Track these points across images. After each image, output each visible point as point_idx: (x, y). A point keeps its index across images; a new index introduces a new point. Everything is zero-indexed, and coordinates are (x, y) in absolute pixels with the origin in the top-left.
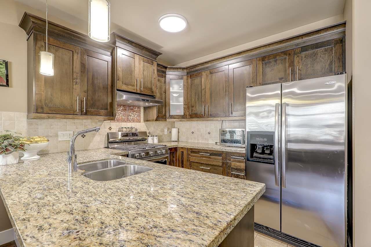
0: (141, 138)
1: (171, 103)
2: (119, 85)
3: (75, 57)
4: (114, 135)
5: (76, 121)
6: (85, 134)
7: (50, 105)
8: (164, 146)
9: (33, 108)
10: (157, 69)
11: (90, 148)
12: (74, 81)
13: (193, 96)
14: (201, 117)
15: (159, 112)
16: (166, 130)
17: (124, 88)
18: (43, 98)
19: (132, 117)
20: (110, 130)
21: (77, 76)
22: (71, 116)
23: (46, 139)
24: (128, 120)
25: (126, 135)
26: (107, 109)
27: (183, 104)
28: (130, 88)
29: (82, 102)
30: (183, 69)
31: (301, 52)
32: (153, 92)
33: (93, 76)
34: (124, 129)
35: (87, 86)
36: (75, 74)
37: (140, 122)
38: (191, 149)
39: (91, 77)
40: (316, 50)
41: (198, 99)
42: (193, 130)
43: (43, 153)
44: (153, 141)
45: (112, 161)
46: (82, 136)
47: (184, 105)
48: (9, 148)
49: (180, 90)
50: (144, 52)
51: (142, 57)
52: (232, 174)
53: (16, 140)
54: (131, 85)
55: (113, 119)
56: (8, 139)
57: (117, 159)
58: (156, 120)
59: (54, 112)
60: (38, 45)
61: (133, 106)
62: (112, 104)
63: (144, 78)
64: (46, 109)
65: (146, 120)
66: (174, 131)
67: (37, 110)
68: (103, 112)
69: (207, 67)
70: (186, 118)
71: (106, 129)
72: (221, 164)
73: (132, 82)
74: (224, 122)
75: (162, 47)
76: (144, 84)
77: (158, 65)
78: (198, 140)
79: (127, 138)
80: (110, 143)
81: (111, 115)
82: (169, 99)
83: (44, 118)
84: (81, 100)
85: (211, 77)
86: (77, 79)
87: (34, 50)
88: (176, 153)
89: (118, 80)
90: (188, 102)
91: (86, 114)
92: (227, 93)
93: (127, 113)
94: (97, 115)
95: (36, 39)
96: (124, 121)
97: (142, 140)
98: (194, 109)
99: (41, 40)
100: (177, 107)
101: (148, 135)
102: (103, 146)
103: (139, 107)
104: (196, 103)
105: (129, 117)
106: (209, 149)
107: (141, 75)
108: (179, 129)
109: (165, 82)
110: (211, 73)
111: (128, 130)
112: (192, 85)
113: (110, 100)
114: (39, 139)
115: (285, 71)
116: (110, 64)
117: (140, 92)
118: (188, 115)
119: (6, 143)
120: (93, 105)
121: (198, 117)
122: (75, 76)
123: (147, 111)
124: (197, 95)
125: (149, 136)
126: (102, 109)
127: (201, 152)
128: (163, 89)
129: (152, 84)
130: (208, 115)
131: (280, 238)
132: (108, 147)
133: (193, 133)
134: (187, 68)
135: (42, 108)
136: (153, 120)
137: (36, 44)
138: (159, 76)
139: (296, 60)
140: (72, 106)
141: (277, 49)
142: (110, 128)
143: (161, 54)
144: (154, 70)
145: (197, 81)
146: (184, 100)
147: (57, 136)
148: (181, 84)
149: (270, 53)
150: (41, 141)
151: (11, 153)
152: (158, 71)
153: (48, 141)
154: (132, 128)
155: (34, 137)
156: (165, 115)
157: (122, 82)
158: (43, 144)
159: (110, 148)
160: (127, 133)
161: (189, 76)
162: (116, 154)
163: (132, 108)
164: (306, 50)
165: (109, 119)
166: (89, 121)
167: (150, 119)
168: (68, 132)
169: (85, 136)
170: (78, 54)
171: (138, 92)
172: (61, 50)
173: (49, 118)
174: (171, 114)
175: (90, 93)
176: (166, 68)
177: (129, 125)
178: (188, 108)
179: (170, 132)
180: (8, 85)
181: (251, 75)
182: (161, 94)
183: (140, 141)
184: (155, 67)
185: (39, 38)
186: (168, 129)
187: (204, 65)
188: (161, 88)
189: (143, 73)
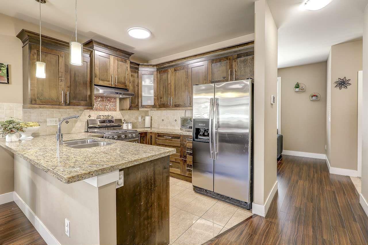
0: (117, 124)
1: (143, 94)
2: (96, 81)
3: (60, 60)
4: (93, 121)
5: (61, 110)
6: (68, 120)
7: (41, 98)
8: (135, 131)
9: (28, 100)
10: (130, 66)
11: (72, 132)
12: (60, 79)
13: (162, 89)
14: (167, 107)
15: (132, 102)
16: (140, 118)
17: (101, 83)
18: (36, 92)
19: (108, 107)
20: (90, 117)
21: (62, 75)
22: (57, 106)
23: (38, 124)
24: (105, 110)
25: (104, 122)
26: (86, 100)
27: (153, 95)
28: (106, 83)
29: (65, 95)
30: (153, 66)
31: (237, 58)
32: (126, 86)
33: (75, 74)
34: (102, 117)
35: (70, 83)
36: (60, 74)
37: (116, 111)
38: (158, 133)
39: (73, 76)
40: (247, 57)
41: (165, 91)
42: (163, 118)
43: (35, 135)
44: (128, 127)
45: (89, 141)
46: (66, 122)
47: (155, 96)
48: (13, 129)
49: (151, 83)
50: (118, 53)
51: (117, 57)
52: (187, 152)
53: (17, 124)
54: (107, 81)
55: (92, 109)
56: (11, 123)
57: (92, 139)
58: (129, 109)
59: (44, 104)
60: (32, 53)
61: (110, 97)
62: (90, 96)
63: (118, 75)
64: (38, 101)
65: (121, 109)
66: (148, 119)
67: (31, 102)
68: (83, 103)
69: (172, 66)
70: (156, 108)
71: (86, 117)
72: (179, 145)
73: (107, 78)
74: (187, 111)
75: (134, 48)
76: (118, 79)
77: (131, 63)
78: (167, 126)
79: (105, 124)
80: (89, 128)
81: (90, 106)
82: (141, 92)
83: (36, 108)
84: (65, 94)
85: (175, 73)
86: (62, 77)
87: (29, 57)
88: (146, 137)
89: (96, 77)
90: (158, 93)
91: (69, 105)
92: (187, 88)
93: (104, 103)
94: (78, 105)
95: (30, 48)
96: (101, 110)
97: (118, 126)
98: (162, 100)
99: (34, 49)
100: (149, 98)
101: (123, 121)
102: (83, 131)
103: (115, 98)
104: (164, 95)
105: (106, 107)
106: (171, 133)
107: (116, 72)
108: (151, 117)
109: (138, 77)
110: (175, 70)
111: (105, 117)
112: (160, 80)
113: (89, 93)
114: (33, 124)
115: (227, 72)
116: (89, 64)
117: (115, 87)
118: (157, 105)
119: (11, 126)
120: (75, 98)
121: (165, 107)
122: (60, 75)
123: (122, 102)
124: (165, 88)
125: (123, 123)
126: (82, 100)
127: (165, 136)
128: (136, 83)
129: (125, 79)
130: (173, 105)
131: (214, 197)
132: (88, 132)
133: (163, 120)
134: (156, 65)
135: (35, 100)
136: (126, 110)
137: (30, 52)
138: (132, 71)
139: (234, 64)
140: (58, 98)
141: (221, 55)
142: (90, 116)
143: (133, 54)
144: (127, 67)
145: (164, 76)
146: (155, 93)
147: (46, 122)
148: (152, 79)
149: (217, 57)
150: (34, 125)
151: (15, 133)
152: (131, 67)
153: (40, 125)
154: (108, 116)
155: (29, 123)
156: (138, 105)
157: (99, 78)
158: (36, 128)
159: (90, 132)
160: (104, 120)
161: (159, 72)
162: (93, 136)
163: (109, 99)
164: (241, 57)
165: (88, 109)
166: (72, 110)
167: (125, 108)
168: (54, 119)
169: (68, 122)
170: (62, 57)
171: (113, 86)
172: (49, 55)
173: (40, 108)
174: (143, 104)
175: (72, 88)
176: (138, 65)
177: (106, 113)
178: (158, 99)
179: (144, 120)
180: (8, 83)
181: (204, 74)
182: (134, 87)
183: (117, 127)
184: (128, 65)
185: (33, 48)
186: (142, 117)
187: (170, 63)
188: (134, 82)
189: (117, 71)
